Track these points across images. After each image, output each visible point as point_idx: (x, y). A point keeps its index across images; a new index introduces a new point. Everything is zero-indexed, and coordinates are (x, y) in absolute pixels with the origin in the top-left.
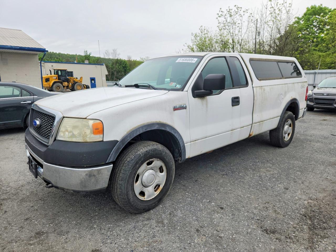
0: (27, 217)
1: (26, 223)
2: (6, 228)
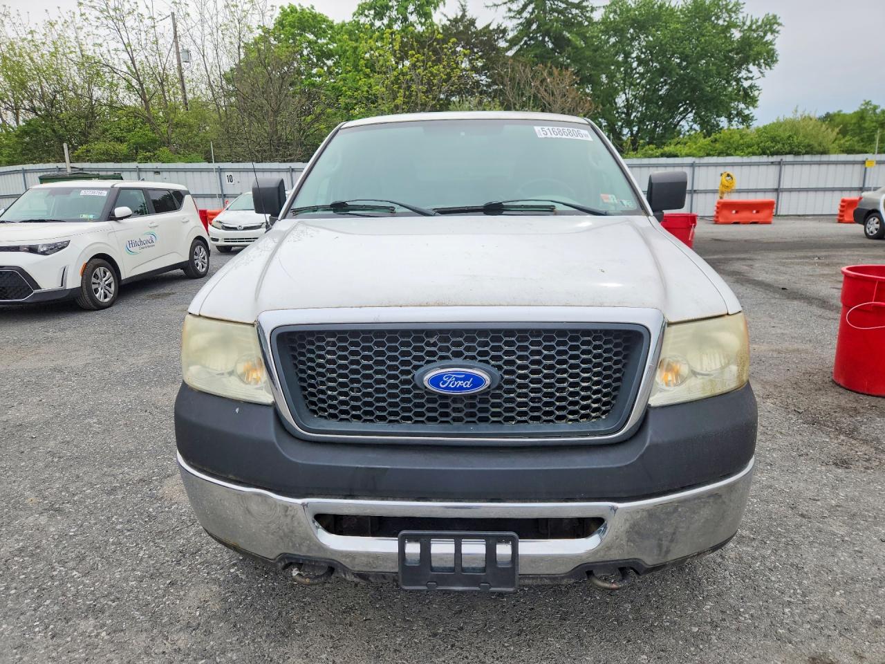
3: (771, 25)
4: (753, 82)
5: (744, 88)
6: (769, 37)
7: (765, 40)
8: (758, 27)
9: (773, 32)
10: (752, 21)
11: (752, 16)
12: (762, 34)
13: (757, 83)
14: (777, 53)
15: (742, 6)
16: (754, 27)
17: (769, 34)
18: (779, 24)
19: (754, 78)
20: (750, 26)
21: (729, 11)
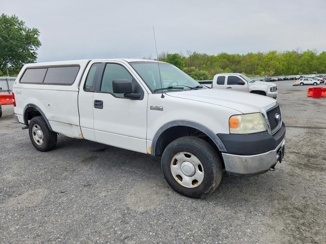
0: (291, 186)
1: (295, 183)
2: (309, 188)
3: (36, 32)
4: (35, 51)
5: (31, 53)
6: (36, 36)
7: (34, 37)
8: (31, 32)
9: (37, 34)
10: (28, 29)
11: (28, 28)
12: (33, 34)
13: (36, 52)
14: (40, 42)
15: (24, 23)
16: (30, 31)
17: (36, 35)
18: (39, 32)
19: (34, 50)
20: (28, 31)
21: (19, 24)
